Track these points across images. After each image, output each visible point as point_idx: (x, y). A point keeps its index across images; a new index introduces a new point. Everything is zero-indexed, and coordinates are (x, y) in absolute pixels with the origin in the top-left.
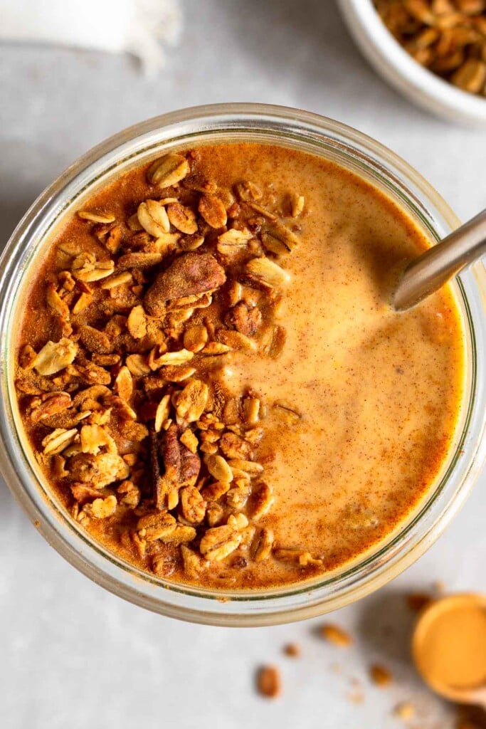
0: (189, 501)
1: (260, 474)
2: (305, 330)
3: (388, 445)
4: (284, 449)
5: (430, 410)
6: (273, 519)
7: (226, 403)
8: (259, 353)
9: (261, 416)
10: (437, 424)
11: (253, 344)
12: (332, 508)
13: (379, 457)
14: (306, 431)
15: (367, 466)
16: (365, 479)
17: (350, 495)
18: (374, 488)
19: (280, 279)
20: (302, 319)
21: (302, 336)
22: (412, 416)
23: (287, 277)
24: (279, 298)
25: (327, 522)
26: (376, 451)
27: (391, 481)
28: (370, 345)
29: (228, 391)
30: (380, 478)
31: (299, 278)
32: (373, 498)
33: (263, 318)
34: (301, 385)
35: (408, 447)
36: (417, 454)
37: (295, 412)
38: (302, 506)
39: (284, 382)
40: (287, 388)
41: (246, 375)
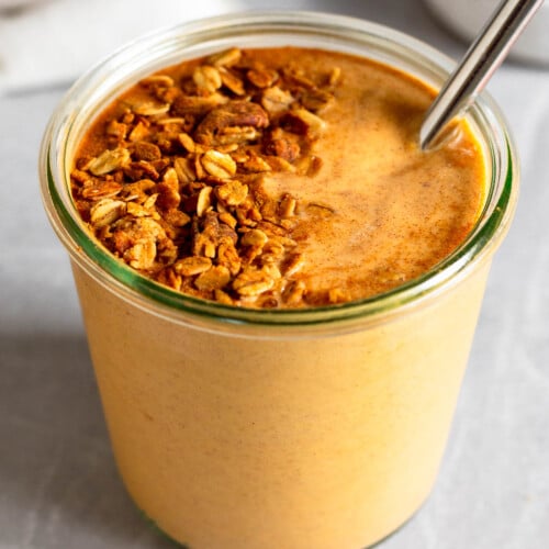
0: (225, 254)
1: (293, 247)
2: (339, 160)
3: (416, 230)
4: (316, 232)
5: (455, 207)
6: (304, 277)
7: (265, 203)
8: (297, 173)
9: (296, 212)
10: (461, 217)
11: (292, 168)
12: (362, 269)
13: (408, 236)
14: (338, 221)
15: (396, 242)
16: (393, 250)
17: (379, 261)
18: (403, 257)
19: (318, 126)
20: (337, 153)
21: (336, 164)
22: (438, 212)
23: (324, 126)
24: (316, 139)
25: (357, 278)
26: (404, 232)
27: (418, 252)
28: (399, 174)
29: (266, 195)
30: (408, 250)
31: (334, 126)
32: (401, 263)
33: (301, 153)
34: (334, 193)
35: (435, 231)
36: (443, 235)
37: (329, 209)
38: (333, 269)
39: (319, 191)
40: (321, 194)
41: (283, 186)
